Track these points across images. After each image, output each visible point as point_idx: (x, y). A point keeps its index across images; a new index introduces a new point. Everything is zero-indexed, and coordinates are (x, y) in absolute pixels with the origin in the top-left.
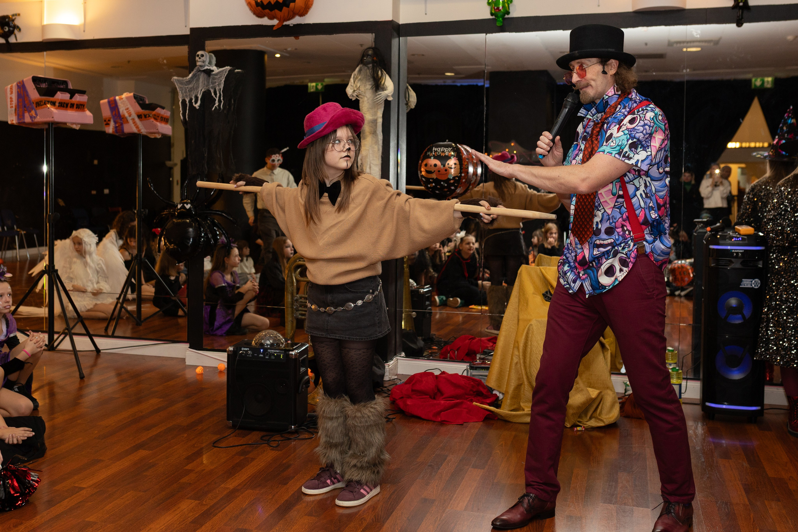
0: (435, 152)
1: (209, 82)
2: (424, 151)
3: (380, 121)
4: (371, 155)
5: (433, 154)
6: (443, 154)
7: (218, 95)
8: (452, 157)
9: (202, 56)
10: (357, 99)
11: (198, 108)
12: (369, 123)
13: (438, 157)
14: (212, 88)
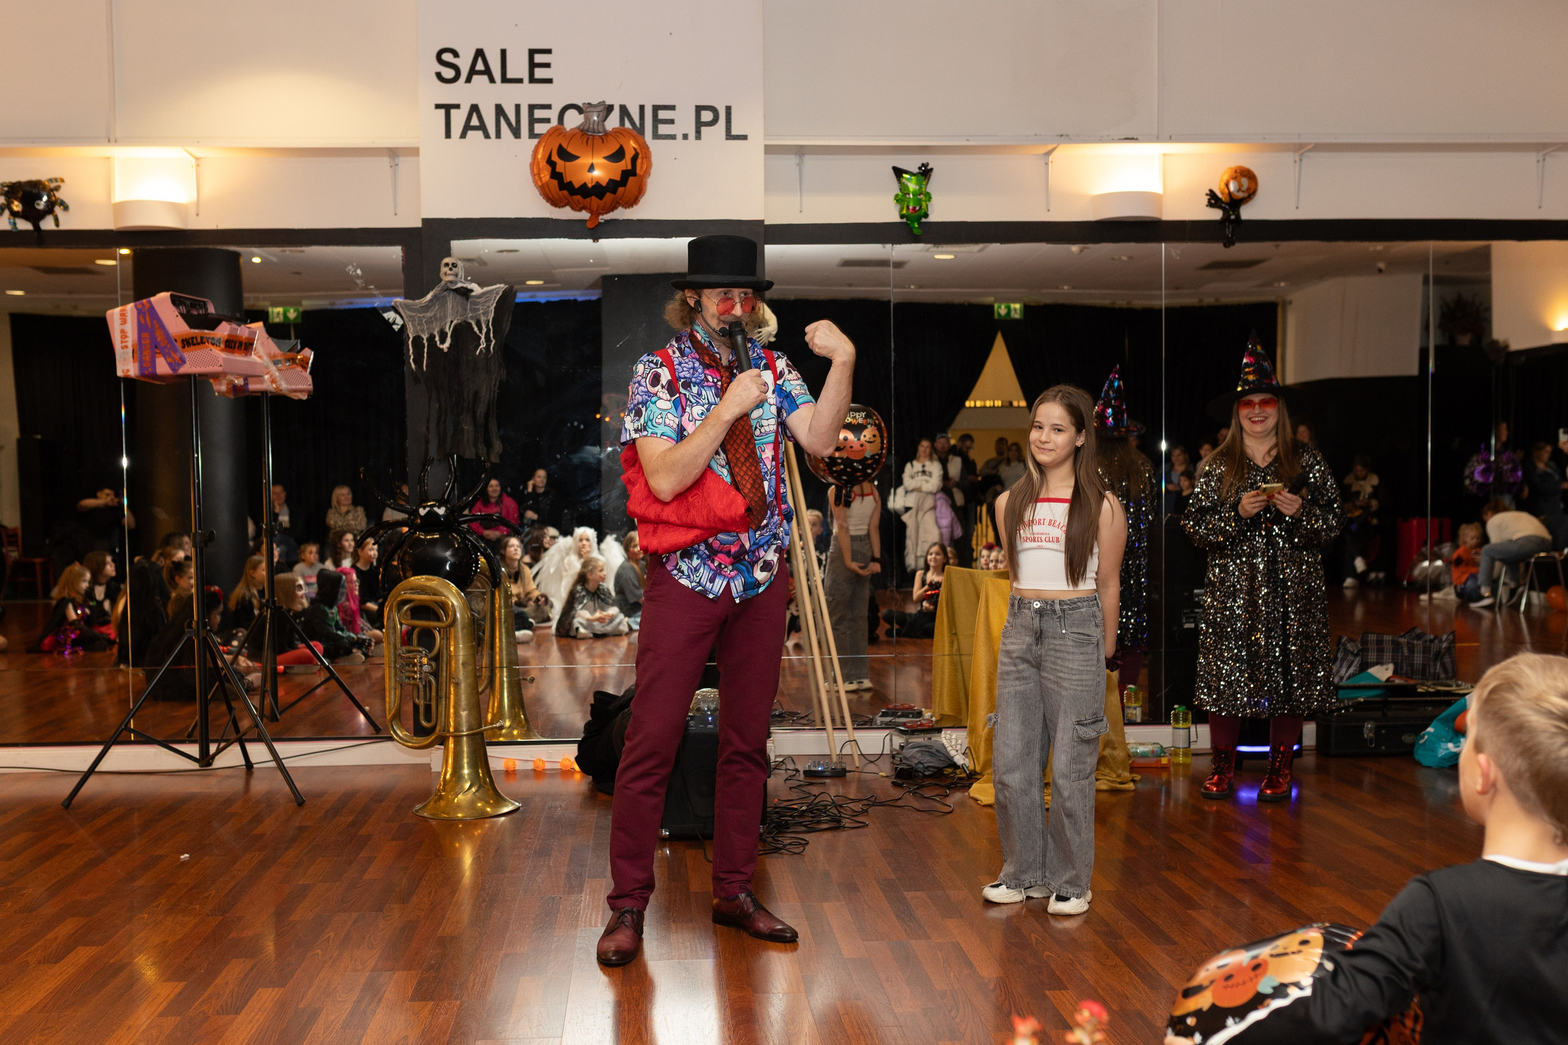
1: (466, 310)
6: (854, 422)
7: (484, 330)
8: (869, 426)
9: (454, 265)
11: (446, 350)
14: (472, 318)
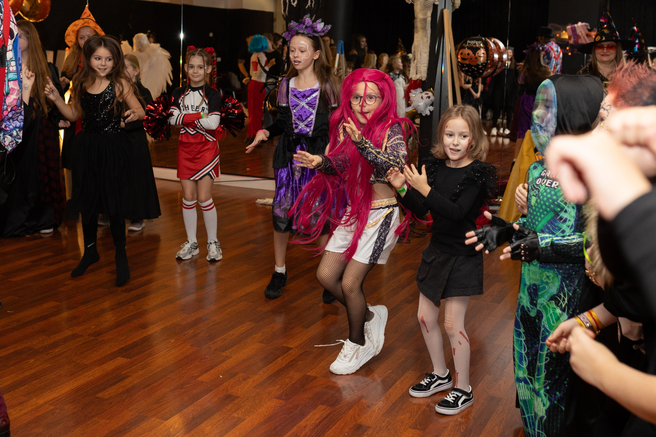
0: (469, 44)
2: (461, 43)
3: (429, 19)
4: (421, 45)
5: (467, 45)
6: (474, 46)
8: (481, 48)
10: (412, 3)
11: (295, 6)
12: (421, 21)
13: (470, 48)
